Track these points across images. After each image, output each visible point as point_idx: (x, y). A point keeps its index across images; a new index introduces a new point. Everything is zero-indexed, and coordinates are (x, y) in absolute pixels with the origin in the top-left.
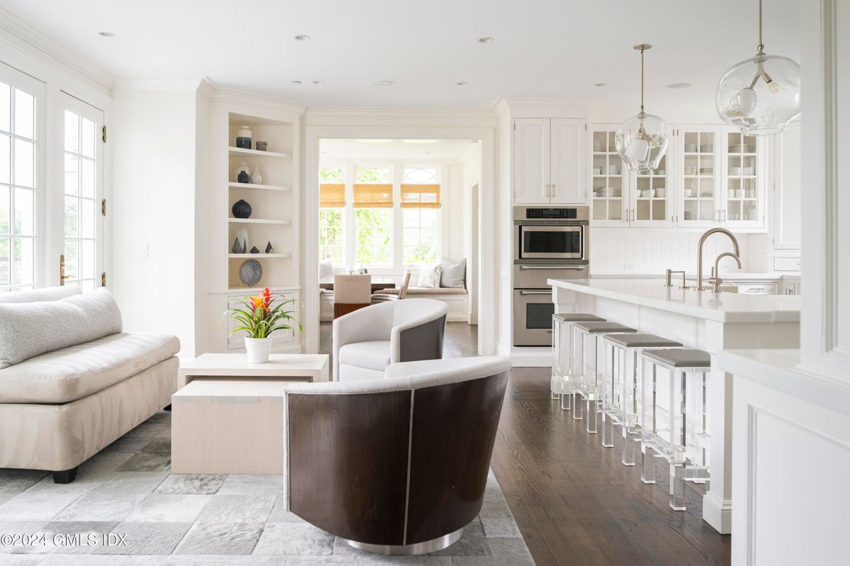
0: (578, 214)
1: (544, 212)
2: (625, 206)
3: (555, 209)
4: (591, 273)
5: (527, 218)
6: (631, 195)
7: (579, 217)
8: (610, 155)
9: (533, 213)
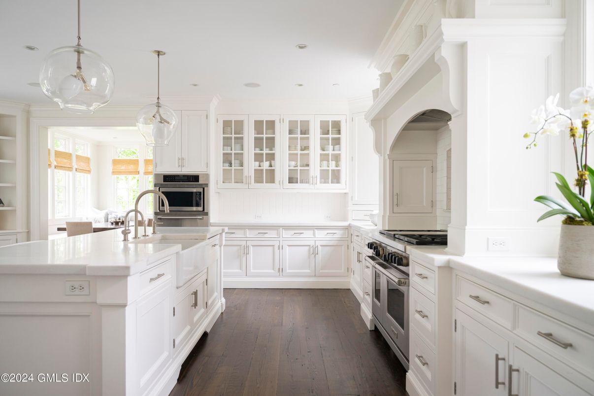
0: (200, 179)
1: (176, 178)
2: (246, 173)
3: (183, 176)
4: (211, 222)
5: (164, 182)
6: (250, 166)
7: (201, 181)
8: (234, 137)
9: (168, 178)
